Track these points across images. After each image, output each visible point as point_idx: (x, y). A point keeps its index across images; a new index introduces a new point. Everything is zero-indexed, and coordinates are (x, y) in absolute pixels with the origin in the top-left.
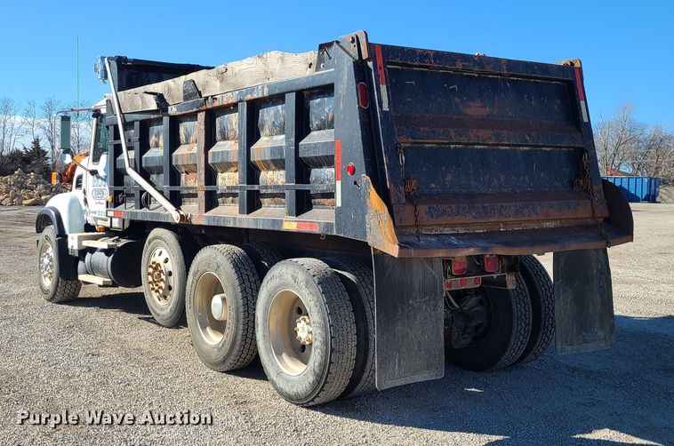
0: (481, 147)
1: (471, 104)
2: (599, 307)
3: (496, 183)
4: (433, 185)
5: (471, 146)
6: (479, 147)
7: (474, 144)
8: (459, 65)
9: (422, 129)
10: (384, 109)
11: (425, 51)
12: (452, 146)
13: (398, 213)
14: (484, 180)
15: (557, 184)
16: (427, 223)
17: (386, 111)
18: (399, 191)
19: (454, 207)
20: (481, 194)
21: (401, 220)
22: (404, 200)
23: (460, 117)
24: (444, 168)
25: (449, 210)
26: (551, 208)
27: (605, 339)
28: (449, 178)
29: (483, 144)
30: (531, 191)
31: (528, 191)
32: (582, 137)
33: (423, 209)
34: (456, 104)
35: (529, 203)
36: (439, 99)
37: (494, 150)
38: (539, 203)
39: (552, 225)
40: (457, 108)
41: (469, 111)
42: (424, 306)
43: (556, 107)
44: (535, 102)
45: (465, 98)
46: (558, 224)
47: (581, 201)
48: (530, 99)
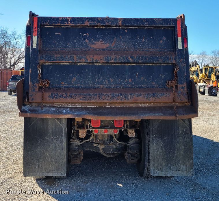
1: (96, 43)
2: (182, 153)
3: (107, 82)
4: (63, 83)
6: (97, 64)
7: (94, 63)
8: (87, 23)
9: (56, 56)
10: (33, 47)
11: (65, 18)
12: (79, 64)
13: (31, 96)
14: (98, 81)
15: (154, 83)
16: (49, 101)
17: (35, 48)
18: (35, 86)
19: (68, 94)
20: (94, 88)
21: (33, 99)
22: (37, 90)
23: (87, 49)
24: (71, 75)
25: (65, 95)
26: (140, 96)
27: (186, 170)
28: (74, 80)
30: (132, 87)
31: (130, 87)
32: (175, 58)
33: (47, 94)
34: (86, 43)
35: (124, 93)
36: (75, 41)
37: (108, 66)
38: (131, 93)
39: (147, 105)
40: (86, 45)
41: (94, 46)
42: (55, 141)
43: (161, 41)
44: (145, 40)
45: (92, 40)
46: (152, 105)
47: (165, 93)
48: (141, 38)
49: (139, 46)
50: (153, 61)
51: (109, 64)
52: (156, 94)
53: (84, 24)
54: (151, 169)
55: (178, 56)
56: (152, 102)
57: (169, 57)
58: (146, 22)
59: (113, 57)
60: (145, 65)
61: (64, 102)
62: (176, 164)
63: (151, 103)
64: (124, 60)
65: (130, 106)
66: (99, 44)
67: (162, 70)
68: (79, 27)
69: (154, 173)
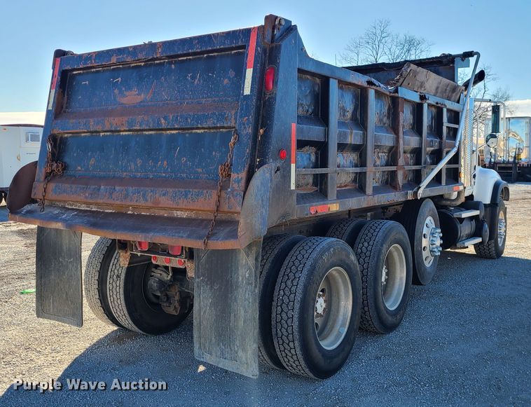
0: (127, 133)
1: (127, 93)
3: (133, 167)
4: (79, 168)
5: (117, 134)
6: (124, 133)
7: (120, 131)
8: (113, 60)
10: (49, 109)
11: (89, 54)
12: (102, 134)
13: (35, 189)
14: (122, 164)
16: (51, 198)
18: (41, 172)
20: (114, 177)
21: (35, 194)
22: (42, 179)
23: (115, 107)
24: (89, 154)
28: (92, 162)
29: (129, 131)
30: (165, 177)
31: (162, 177)
32: (235, 117)
33: (51, 187)
34: (115, 96)
35: (142, 188)
36: (102, 93)
37: (137, 135)
38: (152, 189)
39: (184, 215)
40: (115, 99)
41: (124, 101)
42: (70, 266)
43: (226, 81)
44: (199, 80)
45: (124, 89)
46: (193, 215)
47: (205, 191)
48: (193, 78)
49: (188, 94)
50: (198, 123)
51: (139, 133)
52: (190, 192)
53: (110, 60)
54: (195, 345)
55: (242, 109)
56: (194, 210)
57: (225, 114)
58: (198, 43)
59: (139, 118)
60: (191, 133)
61: (77, 202)
62: (232, 346)
63: (192, 210)
64: (154, 123)
65: (161, 214)
66: (132, 97)
67: (217, 142)
68: (112, 68)
69: (199, 354)
